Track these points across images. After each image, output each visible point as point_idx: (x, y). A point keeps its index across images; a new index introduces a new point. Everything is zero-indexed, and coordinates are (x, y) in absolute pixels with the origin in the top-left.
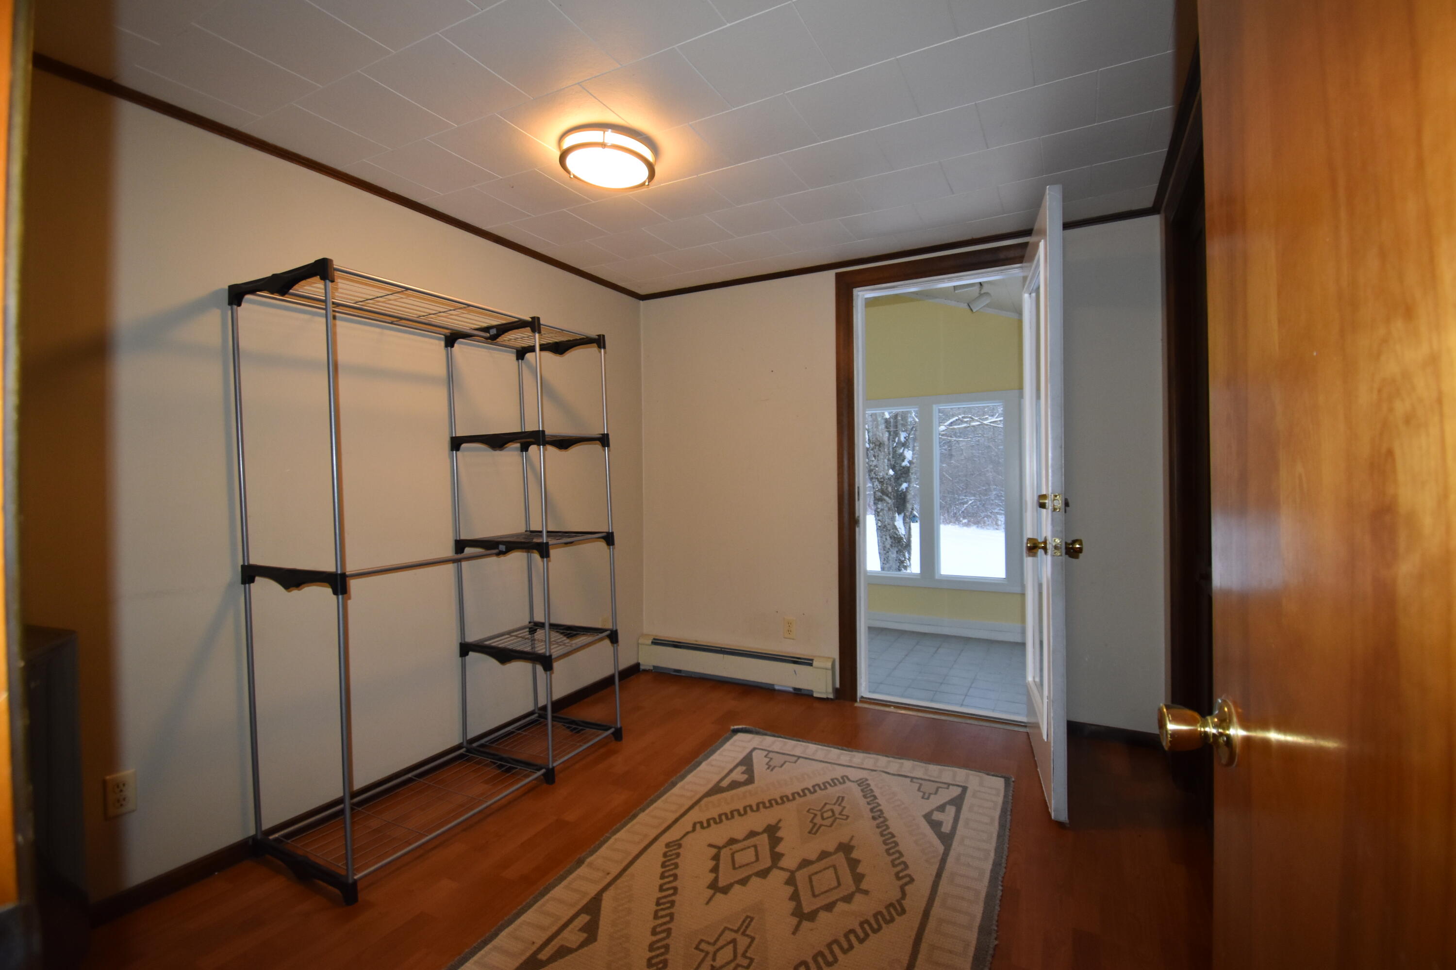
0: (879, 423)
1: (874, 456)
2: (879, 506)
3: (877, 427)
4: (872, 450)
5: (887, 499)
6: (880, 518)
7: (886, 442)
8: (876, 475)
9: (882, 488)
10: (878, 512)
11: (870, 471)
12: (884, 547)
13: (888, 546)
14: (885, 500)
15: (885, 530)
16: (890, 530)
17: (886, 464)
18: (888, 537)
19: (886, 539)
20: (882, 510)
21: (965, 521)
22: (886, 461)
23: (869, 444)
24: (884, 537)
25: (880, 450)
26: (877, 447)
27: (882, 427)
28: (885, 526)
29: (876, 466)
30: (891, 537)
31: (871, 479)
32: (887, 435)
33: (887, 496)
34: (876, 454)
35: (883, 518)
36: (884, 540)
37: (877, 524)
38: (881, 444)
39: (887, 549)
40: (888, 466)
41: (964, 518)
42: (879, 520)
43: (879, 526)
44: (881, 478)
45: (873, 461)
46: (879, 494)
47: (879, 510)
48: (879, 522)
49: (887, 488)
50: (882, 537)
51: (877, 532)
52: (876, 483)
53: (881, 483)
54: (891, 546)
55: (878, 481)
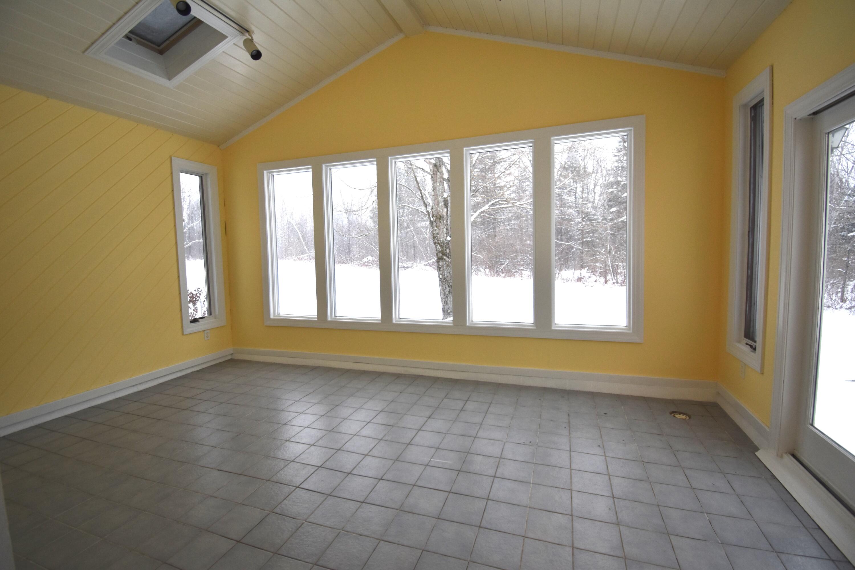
0: (440, 201)
1: (436, 226)
2: (440, 264)
3: (438, 205)
4: (435, 222)
5: (447, 259)
6: (441, 272)
7: (445, 216)
8: (438, 241)
9: (442, 250)
10: (440, 268)
11: (434, 238)
12: (445, 293)
13: (447, 293)
14: (445, 259)
15: (444, 281)
16: (448, 281)
17: (445, 233)
18: (447, 286)
19: (446, 288)
20: (442, 266)
21: (504, 275)
22: (445, 230)
23: (433, 217)
24: (444, 286)
25: (440, 222)
26: (438, 220)
27: (442, 204)
28: (445, 278)
29: (438, 234)
30: (449, 286)
31: (435, 243)
32: (445, 210)
33: (446, 256)
34: (438, 225)
35: (443, 273)
36: (444, 288)
37: (439, 277)
38: (441, 217)
39: (446, 295)
40: (446, 234)
41: (503, 273)
42: (440, 274)
43: (441, 278)
44: (441, 243)
45: (435, 230)
46: (441, 255)
47: (440, 266)
48: (441, 275)
49: (446, 250)
50: (442, 286)
51: (440, 283)
52: (438, 247)
53: (441, 246)
54: (449, 292)
55: (440, 245)
